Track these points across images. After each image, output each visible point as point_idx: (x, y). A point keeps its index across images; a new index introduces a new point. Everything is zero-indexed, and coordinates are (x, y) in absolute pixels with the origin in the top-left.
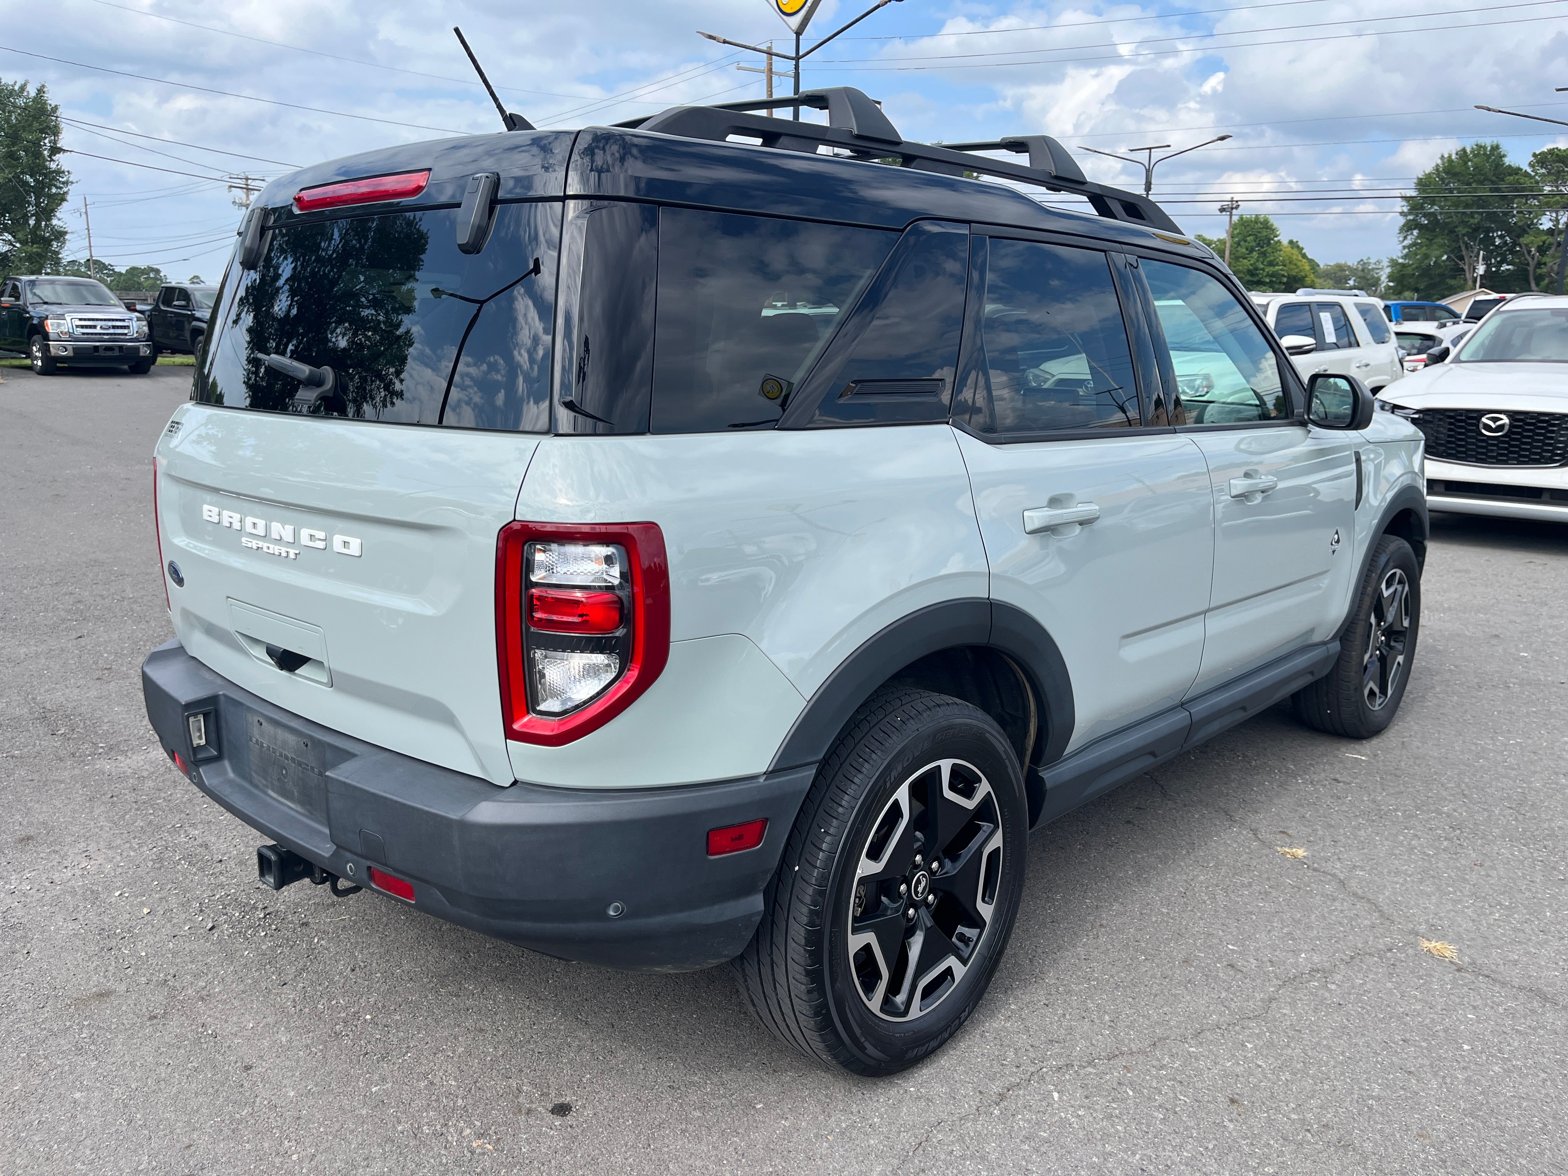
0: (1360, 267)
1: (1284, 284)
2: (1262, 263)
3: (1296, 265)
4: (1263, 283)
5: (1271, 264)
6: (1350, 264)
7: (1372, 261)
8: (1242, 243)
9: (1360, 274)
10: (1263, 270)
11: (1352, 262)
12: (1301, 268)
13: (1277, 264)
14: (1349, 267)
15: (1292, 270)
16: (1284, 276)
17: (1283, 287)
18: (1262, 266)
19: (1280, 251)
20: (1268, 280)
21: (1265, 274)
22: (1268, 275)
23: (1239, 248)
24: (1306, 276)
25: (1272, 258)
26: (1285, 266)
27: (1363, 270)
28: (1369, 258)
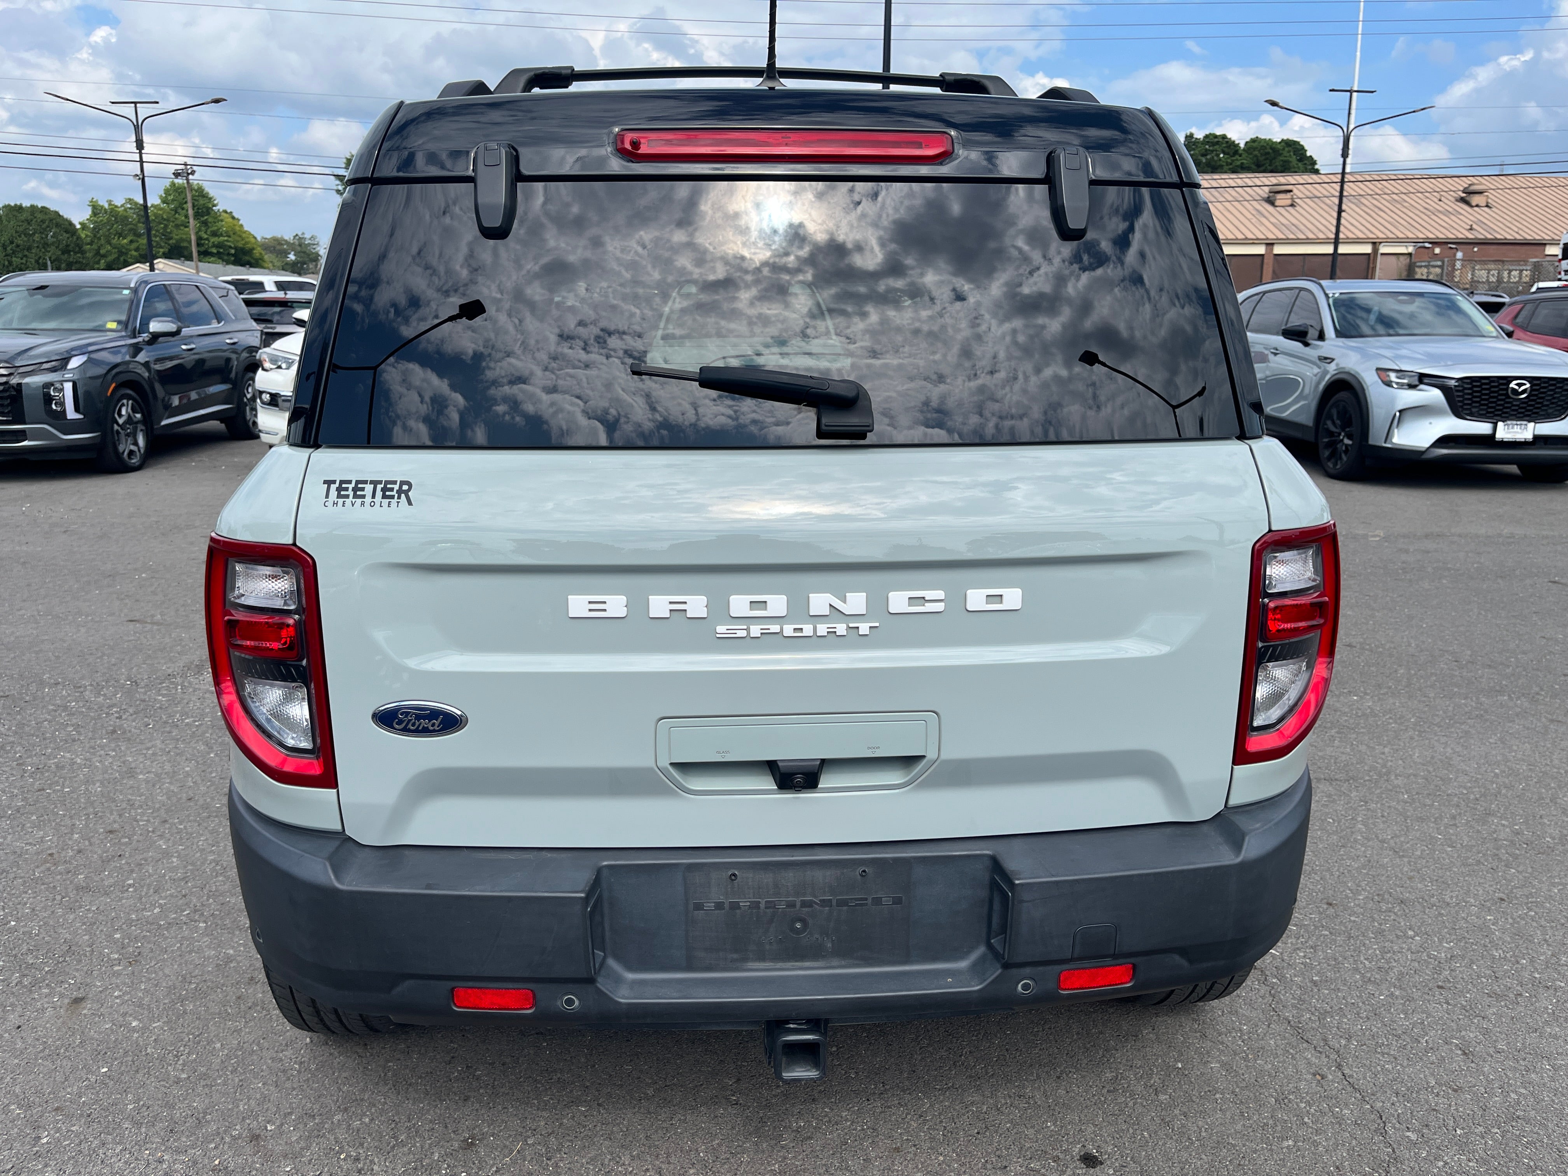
0: (297, 243)
1: (233, 255)
2: (206, 233)
3: (240, 236)
4: (211, 254)
5: (215, 234)
6: (286, 238)
7: (307, 236)
8: (180, 210)
9: (299, 249)
10: (207, 239)
11: (288, 236)
12: (247, 240)
13: (221, 235)
14: (286, 241)
15: (238, 241)
16: (230, 247)
17: (233, 259)
18: (206, 236)
19: (222, 221)
20: (214, 251)
21: (210, 244)
22: (214, 246)
23: (177, 216)
24: (253, 249)
25: (215, 228)
26: (229, 236)
27: (300, 245)
28: (303, 234)
